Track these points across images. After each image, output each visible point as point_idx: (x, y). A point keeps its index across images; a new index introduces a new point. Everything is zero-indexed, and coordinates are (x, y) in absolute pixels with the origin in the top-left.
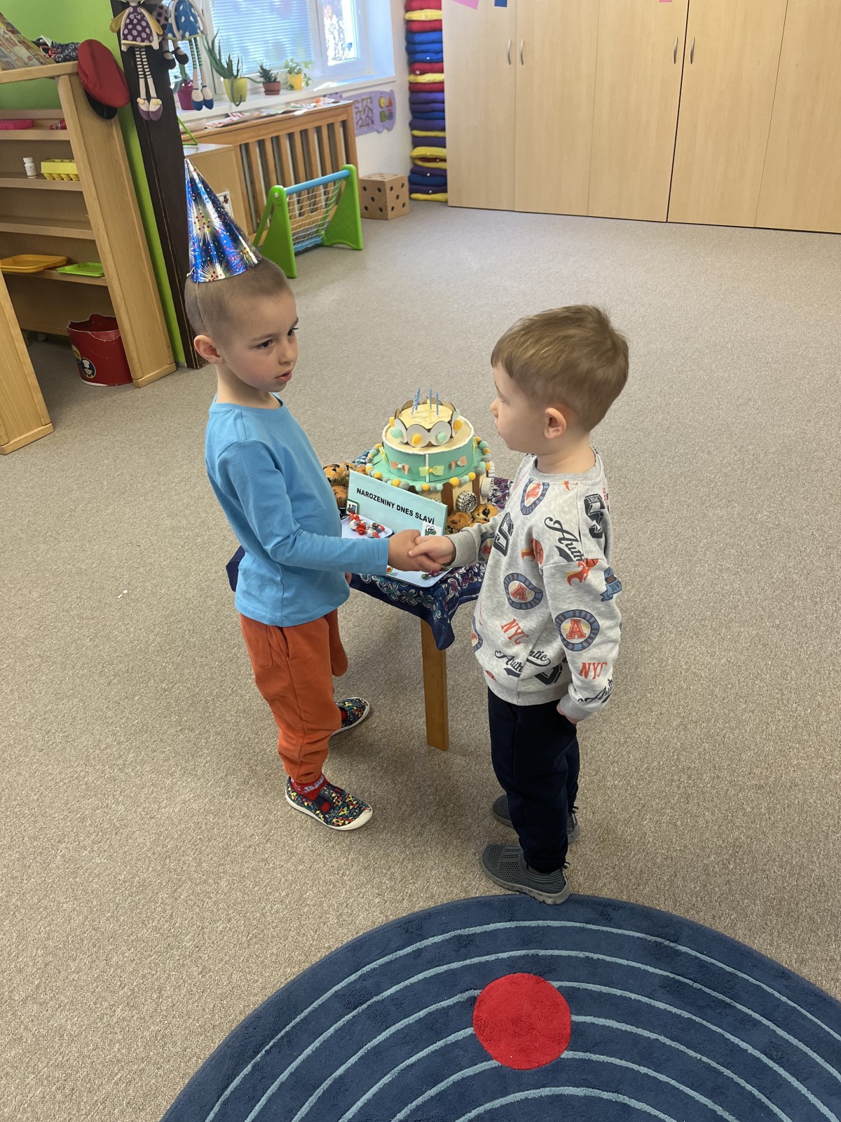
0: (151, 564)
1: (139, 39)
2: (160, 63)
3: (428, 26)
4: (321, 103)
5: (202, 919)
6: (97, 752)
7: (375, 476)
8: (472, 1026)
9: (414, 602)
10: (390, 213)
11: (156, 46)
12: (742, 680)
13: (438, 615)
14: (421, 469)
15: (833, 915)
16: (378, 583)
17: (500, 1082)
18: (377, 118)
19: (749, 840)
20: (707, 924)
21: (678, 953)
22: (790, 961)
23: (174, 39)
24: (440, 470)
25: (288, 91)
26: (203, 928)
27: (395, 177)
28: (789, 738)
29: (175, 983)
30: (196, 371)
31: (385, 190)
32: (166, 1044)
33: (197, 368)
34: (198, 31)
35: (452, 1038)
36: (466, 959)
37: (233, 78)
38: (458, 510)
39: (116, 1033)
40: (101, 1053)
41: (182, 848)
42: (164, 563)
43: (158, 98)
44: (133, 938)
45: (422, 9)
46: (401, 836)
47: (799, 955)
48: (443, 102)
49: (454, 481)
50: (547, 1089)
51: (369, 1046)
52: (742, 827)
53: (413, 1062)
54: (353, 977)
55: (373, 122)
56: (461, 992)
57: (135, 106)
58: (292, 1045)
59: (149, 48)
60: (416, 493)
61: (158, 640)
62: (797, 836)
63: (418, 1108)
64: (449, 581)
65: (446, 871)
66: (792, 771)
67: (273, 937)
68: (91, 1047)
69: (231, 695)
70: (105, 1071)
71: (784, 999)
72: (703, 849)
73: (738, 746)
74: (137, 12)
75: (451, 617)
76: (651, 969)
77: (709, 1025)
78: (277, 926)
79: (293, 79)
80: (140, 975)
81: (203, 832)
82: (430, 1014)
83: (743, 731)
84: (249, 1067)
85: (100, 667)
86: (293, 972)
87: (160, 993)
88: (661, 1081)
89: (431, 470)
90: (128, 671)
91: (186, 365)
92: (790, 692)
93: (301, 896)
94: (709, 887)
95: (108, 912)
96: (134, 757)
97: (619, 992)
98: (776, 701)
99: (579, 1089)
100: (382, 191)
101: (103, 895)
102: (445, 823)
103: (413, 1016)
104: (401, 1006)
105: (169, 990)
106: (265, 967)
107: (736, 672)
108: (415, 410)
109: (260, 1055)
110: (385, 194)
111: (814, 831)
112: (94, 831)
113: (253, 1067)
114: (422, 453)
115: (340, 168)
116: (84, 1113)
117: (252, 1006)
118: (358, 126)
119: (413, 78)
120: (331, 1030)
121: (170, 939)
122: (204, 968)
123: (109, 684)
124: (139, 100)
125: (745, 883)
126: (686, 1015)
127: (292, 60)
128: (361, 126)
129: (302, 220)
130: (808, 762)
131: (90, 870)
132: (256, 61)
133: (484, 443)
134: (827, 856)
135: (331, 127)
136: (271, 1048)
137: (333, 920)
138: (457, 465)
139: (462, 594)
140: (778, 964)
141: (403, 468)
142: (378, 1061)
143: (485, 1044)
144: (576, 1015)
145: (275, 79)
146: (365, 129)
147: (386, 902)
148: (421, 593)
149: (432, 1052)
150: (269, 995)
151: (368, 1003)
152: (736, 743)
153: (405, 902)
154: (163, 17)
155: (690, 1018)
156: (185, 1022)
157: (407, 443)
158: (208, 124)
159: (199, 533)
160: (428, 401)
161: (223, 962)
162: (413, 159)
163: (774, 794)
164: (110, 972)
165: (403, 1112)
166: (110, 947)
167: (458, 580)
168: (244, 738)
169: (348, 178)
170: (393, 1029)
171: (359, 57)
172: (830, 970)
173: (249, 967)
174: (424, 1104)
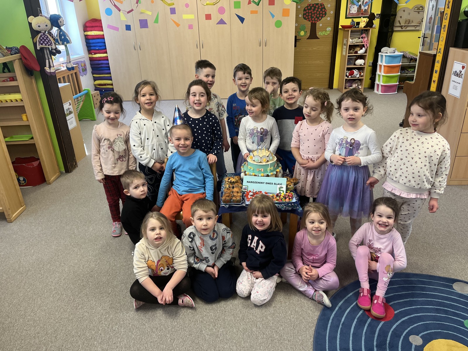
1: (47, 45)
3: (95, 37)
8: (370, 317)
11: (53, 47)
14: (268, 169)
18: (81, 71)
23: (59, 44)
24: (272, 168)
27: (95, 92)
30: (71, 173)
33: (71, 172)
45: (92, 31)
48: (109, 64)
49: (278, 170)
50: (399, 321)
53: (365, 332)
74: (45, 35)
82: (357, 319)
91: (64, 172)
93: (295, 311)
99: (406, 317)
103: (354, 322)
114: (267, 164)
119: (90, 56)
121: (270, 338)
124: (45, 68)
135: (72, 75)
146: (80, 75)
149: (367, 327)
155: (411, 293)
157: (261, 162)
162: (95, 85)
169: (87, 93)
170: (353, 327)
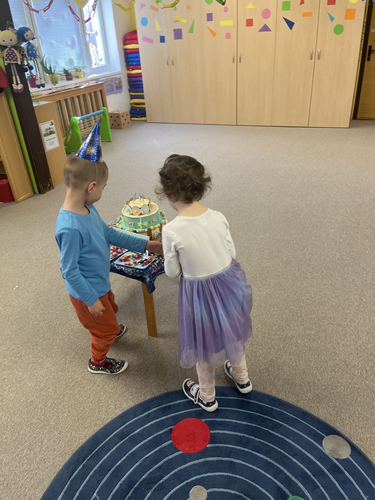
0: (27, 274)
1: (12, 60)
2: (21, 70)
3: (133, 51)
4: (90, 83)
5: (58, 413)
6: (8, 352)
7: (120, 228)
8: (171, 440)
9: (139, 276)
10: (123, 126)
11: (19, 63)
12: (272, 299)
13: (148, 280)
14: (138, 223)
15: (309, 383)
16: (123, 269)
17: (183, 459)
18: (115, 88)
19: (276, 358)
20: (261, 391)
21: (250, 403)
22: (293, 401)
23: (27, 60)
24: (146, 224)
25: (76, 79)
26: (58, 416)
27: (124, 112)
28: (290, 319)
29: (48, 439)
30: (43, 195)
31: (120, 117)
32: (46, 462)
34: (37, 57)
35: (163, 445)
36: (168, 415)
37: (52, 74)
38: (154, 239)
39: (24, 460)
40: (18, 469)
41: (48, 386)
42: (33, 274)
43: (21, 84)
44: (29, 423)
45: (130, 44)
46: (139, 372)
47: (296, 399)
48: (142, 81)
49: (152, 227)
50: (202, 459)
51: (130, 452)
52: (274, 354)
53: (148, 456)
54: (122, 427)
55: (113, 90)
56: (166, 428)
57: (12, 87)
58: (98, 456)
59: (16, 64)
60: (137, 233)
61: (33, 305)
62: (294, 355)
63: (151, 473)
64: (152, 266)
65: (158, 383)
66: (292, 332)
67: (88, 416)
68: (14, 467)
69: (65, 324)
70: (21, 475)
71: (291, 415)
72: (259, 364)
73: (271, 324)
74: (11, 50)
75: (154, 281)
76: (240, 410)
77: (263, 428)
78: (89, 412)
79: (78, 74)
80: (33, 437)
81: (56, 379)
82: (154, 437)
83: (273, 318)
84: (81, 466)
85: (8, 318)
86: (97, 429)
87: (42, 443)
88: (245, 451)
89: (142, 224)
90: (20, 319)
91: (38, 192)
92: (290, 302)
93: (99, 399)
94: (262, 378)
95: (18, 414)
96: (25, 352)
97: (228, 420)
98: (285, 306)
99: (214, 458)
100: (119, 117)
101: (15, 408)
102: (157, 365)
103: (147, 439)
104: (142, 436)
105: (45, 442)
106: (86, 428)
107: (269, 297)
108: (134, 201)
109: (85, 461)
110: (120, 118)
111: (300, 353)
112: (9, 384)
113: (83, 466)
114: (138, 217)
115: (101, 108)
116: (13, 492)
117: (81, 444)
118: (107, 92)
119: (129, 72)
120: (114, 448)
121: (45, 422)
122: (60, 431)
123: (12, 324)
124: (13, 85)
125: (275, 375)
126: (254, 425)
127: (77, 66)
128: (108, 92)
129: (85, 131)
130: (298, 328)
131: (8, 399)
132: (62, 67)
133: (163, 213)
134: (306, 362)
135: (95, 93)
136: (90, 458)
137: (113, 407)
138: (153, 221)
139: (158, 272)
140: (289, 403)
141: (131, 224)
142: (134, 457)
143: (176, 446)
144: (212, 430)
145: (70, 75)
146: (110, 93)
147: (134, 397)
148: (141, 271)
149: (156, 451)
150: (88, 438)
151: (129, 436)
152: (270, 323)
153: (142, 397)
154: (22, 51)
155: (256, 427)
156: (53, 453)
157: (132, 214)
158: (42, 93)
159: (47, 260)
160: (139, 197)
161: (68, 428)
162: (131, 104)
163: (285, 341)
164: (20, 437)
165: (145, 475)
166: (19, 428)
167: (155, 265)
168: (72, 340)
169: (104, 113)
170: (139, 445)
171: (106, 64)
172: (308, 403)
173: (79, 429)
174: (153, 471)
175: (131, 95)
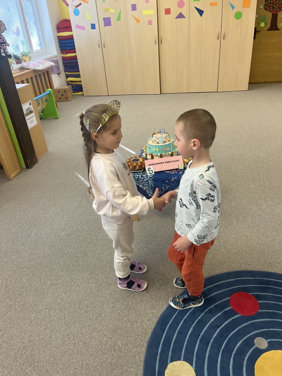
3: (66, 38)
25: (25, 62)
33: (31, 168)
45: (64, 32)
48: (75, 63)
79: (25, 58)
119: (63, 55)
145: (19, 59)
175: (66, 74)
